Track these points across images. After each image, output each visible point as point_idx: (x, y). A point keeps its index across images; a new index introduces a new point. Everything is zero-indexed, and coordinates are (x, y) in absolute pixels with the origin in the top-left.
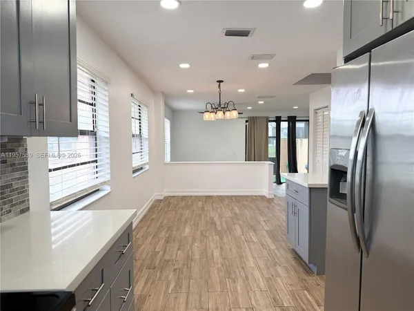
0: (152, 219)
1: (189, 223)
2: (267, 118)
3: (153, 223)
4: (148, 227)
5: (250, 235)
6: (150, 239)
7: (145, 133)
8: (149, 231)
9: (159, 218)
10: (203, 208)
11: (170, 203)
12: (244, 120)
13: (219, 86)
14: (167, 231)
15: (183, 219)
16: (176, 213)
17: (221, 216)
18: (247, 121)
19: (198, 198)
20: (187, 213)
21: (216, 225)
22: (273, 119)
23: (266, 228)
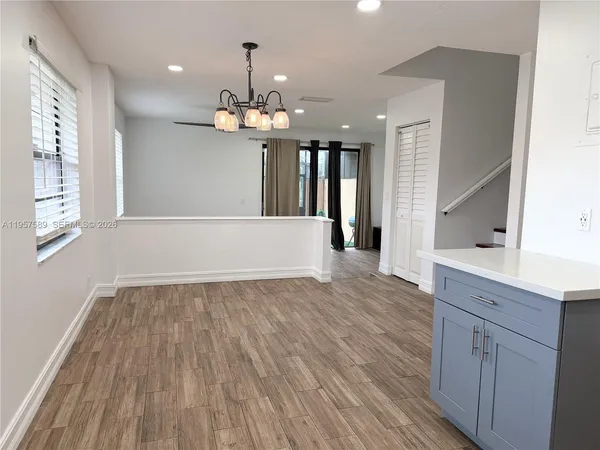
0: (96, 354)
1: (187, 362)
2: (298, 142)
3: (99, 368)
4: (86, 384)
5: (336, 386)
6: (92, 428)
7: (70, 153)
8: (87, 398)
9: (112, 351)
10: (208, 314)
11: (132, 306)
12: (260, 143)
13: (249, 55)
14: (138, 393)
15: (171, 352)
16: (151, 335)
17: (253, 336)
18: (264, 146)
19: (192, 290)
20: (175, 331)
21: (250, 360)
22: (306, 145)
23: (358, 360)
